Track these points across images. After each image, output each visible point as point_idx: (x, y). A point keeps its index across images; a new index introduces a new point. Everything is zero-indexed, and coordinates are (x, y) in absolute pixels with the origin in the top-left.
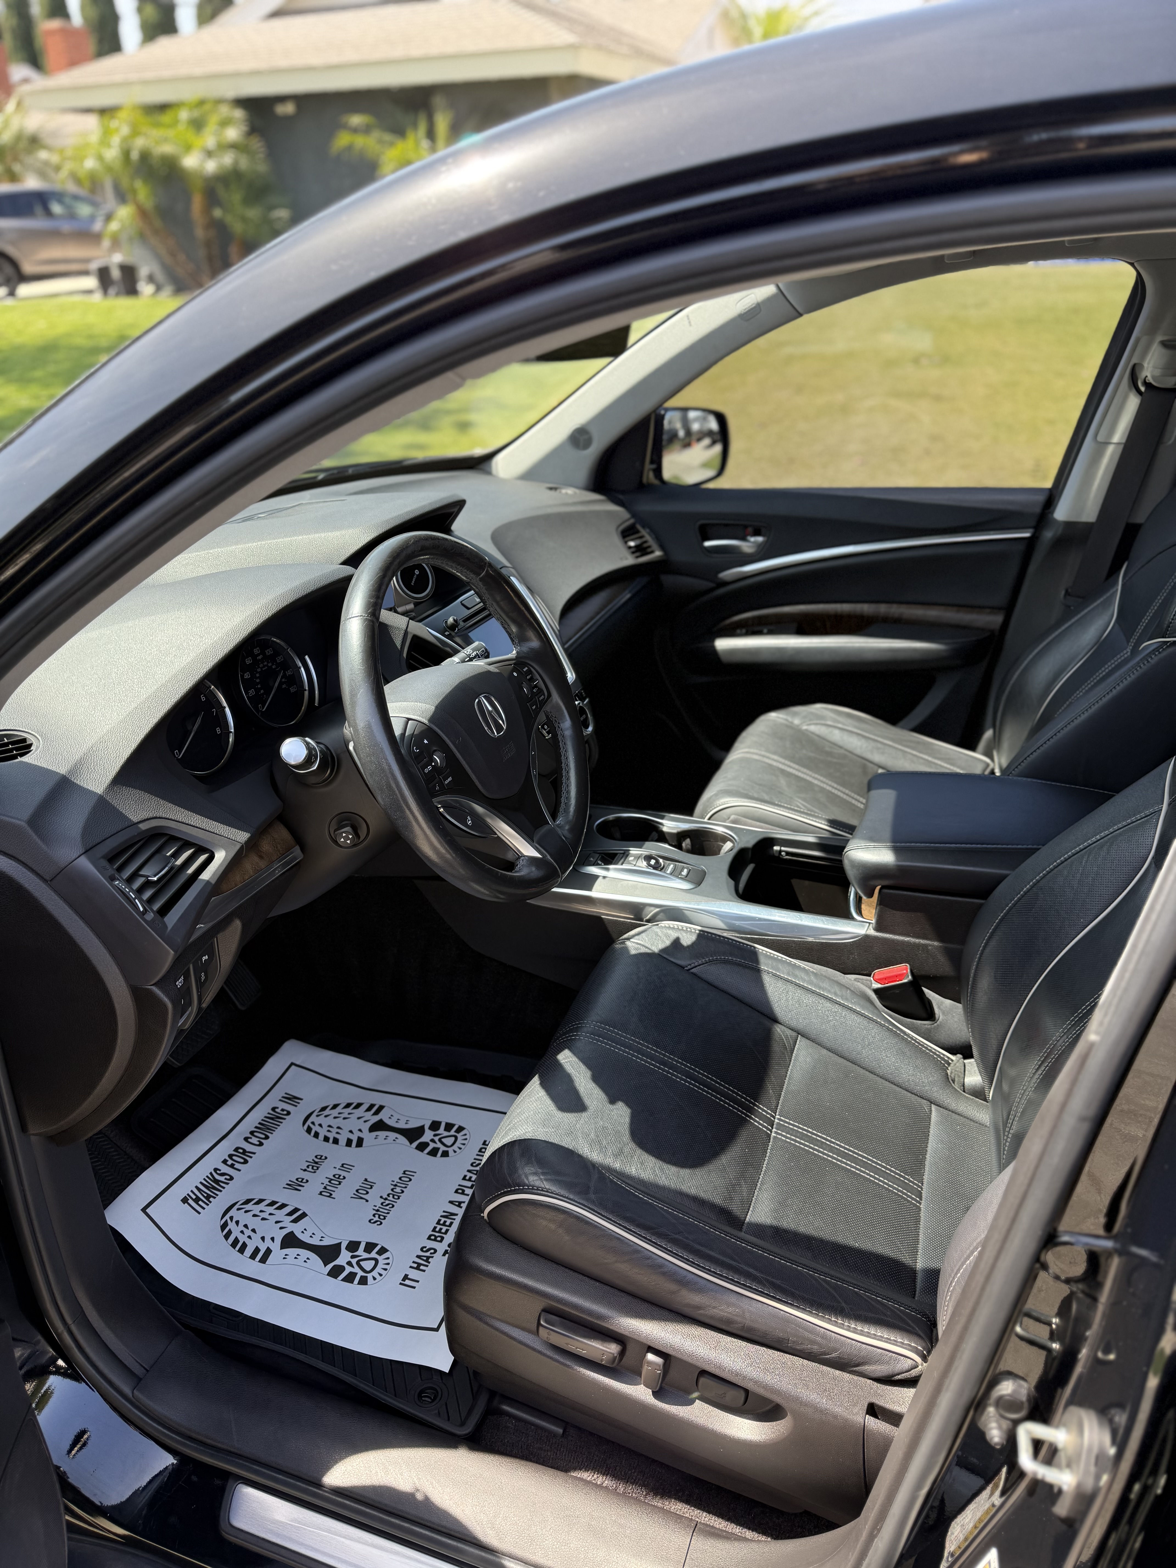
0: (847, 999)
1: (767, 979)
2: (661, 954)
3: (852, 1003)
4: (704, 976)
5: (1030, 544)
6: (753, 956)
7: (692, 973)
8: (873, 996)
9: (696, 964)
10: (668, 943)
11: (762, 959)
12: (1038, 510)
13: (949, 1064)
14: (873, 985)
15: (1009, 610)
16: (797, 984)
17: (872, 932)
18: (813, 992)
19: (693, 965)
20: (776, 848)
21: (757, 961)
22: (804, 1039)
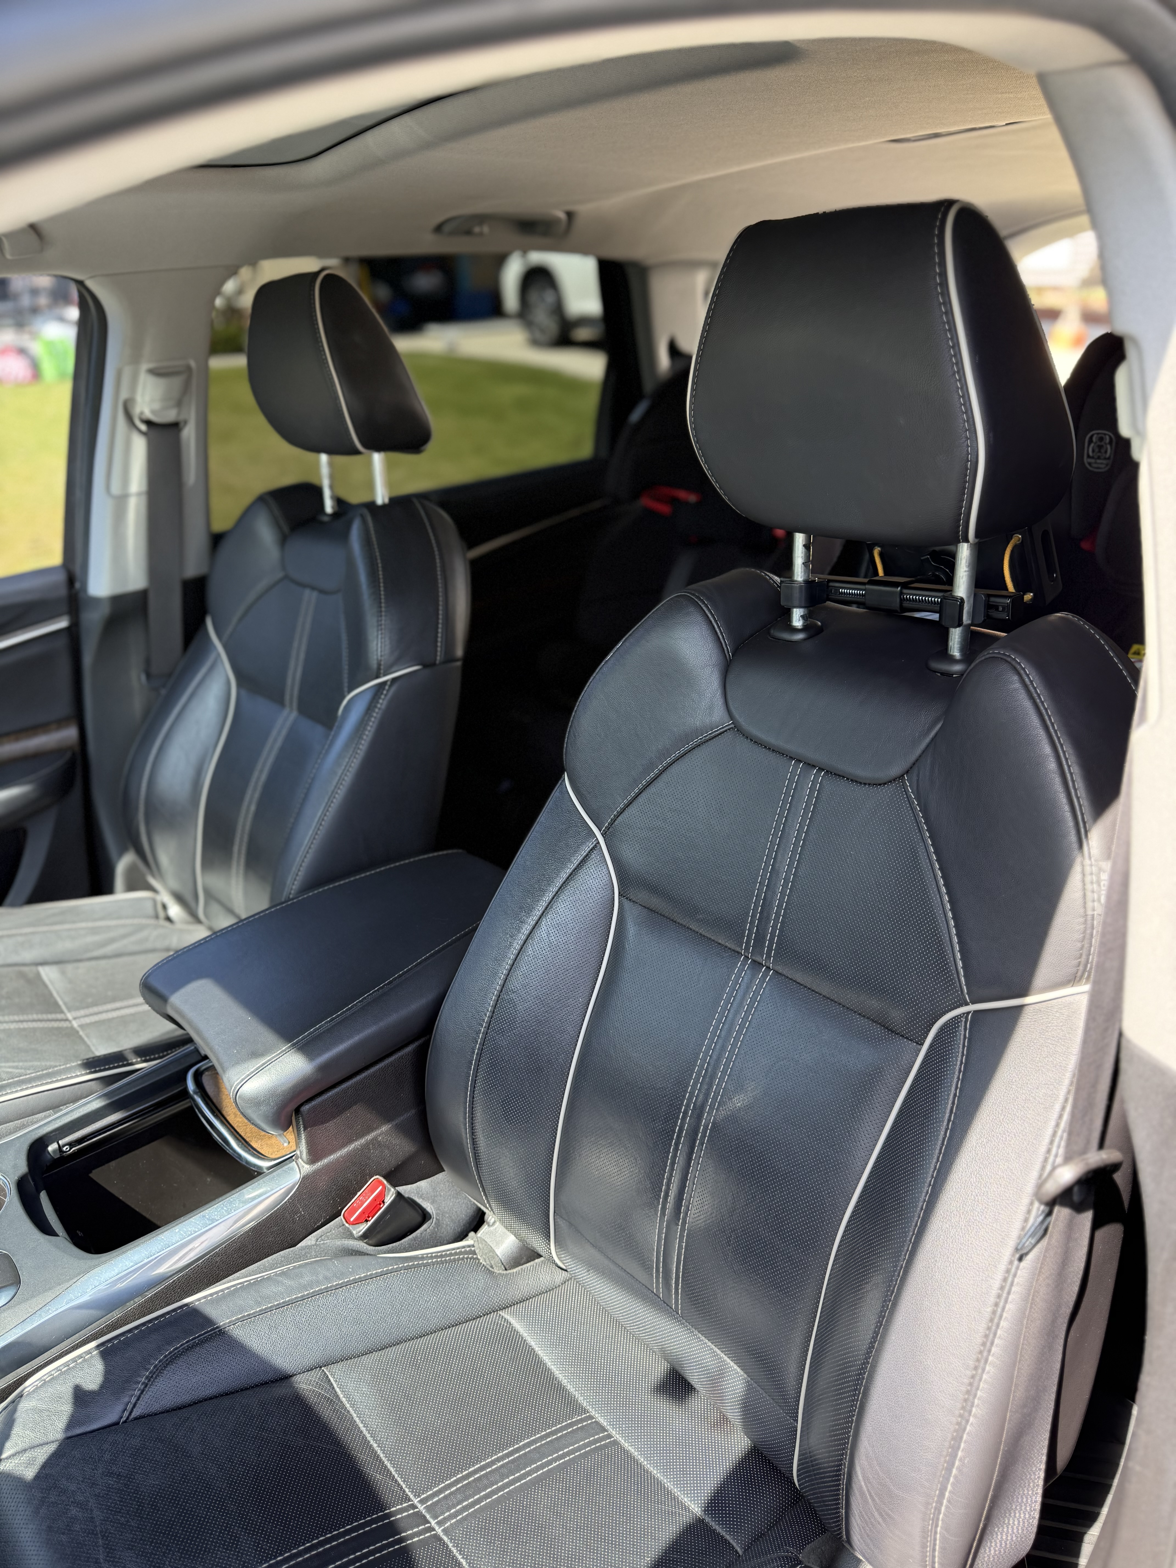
0: (343, 1275)
1: (239, 1333)
2: (70, 1434)
3: (351, 1274)
4: (156, 1407)
5: (73, 634)
6: (194, 1316)
7: (136, 1419)
8: (362, 1246)
9: (133, 1400)
10: (66, 1409)
11: (212, 1312)
12: (63, 592)
13: (474, 1253)
14: (354, 1232)
15: (79, 717)
16: (278, 1307)
17: (307, 1168)
18: (303, 1298)
19: (130, 1407)
20: (52, 1148)
21: (207, 1321)
22: (335, 1368)
